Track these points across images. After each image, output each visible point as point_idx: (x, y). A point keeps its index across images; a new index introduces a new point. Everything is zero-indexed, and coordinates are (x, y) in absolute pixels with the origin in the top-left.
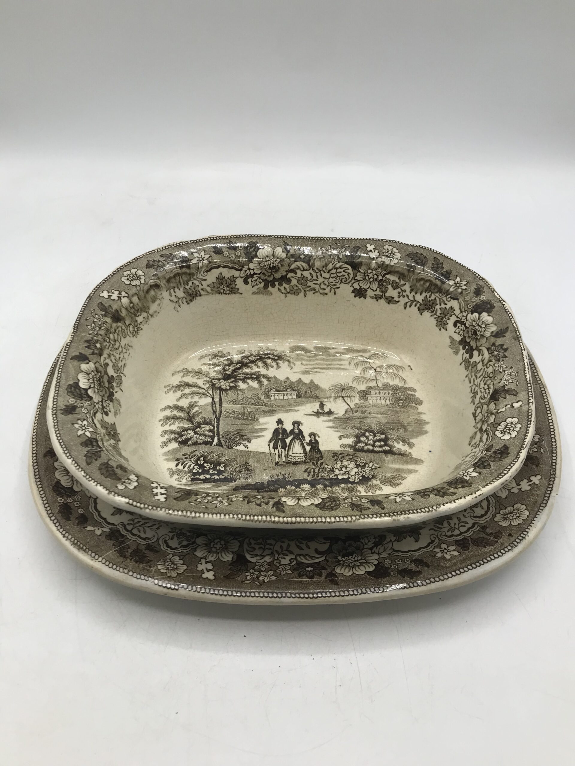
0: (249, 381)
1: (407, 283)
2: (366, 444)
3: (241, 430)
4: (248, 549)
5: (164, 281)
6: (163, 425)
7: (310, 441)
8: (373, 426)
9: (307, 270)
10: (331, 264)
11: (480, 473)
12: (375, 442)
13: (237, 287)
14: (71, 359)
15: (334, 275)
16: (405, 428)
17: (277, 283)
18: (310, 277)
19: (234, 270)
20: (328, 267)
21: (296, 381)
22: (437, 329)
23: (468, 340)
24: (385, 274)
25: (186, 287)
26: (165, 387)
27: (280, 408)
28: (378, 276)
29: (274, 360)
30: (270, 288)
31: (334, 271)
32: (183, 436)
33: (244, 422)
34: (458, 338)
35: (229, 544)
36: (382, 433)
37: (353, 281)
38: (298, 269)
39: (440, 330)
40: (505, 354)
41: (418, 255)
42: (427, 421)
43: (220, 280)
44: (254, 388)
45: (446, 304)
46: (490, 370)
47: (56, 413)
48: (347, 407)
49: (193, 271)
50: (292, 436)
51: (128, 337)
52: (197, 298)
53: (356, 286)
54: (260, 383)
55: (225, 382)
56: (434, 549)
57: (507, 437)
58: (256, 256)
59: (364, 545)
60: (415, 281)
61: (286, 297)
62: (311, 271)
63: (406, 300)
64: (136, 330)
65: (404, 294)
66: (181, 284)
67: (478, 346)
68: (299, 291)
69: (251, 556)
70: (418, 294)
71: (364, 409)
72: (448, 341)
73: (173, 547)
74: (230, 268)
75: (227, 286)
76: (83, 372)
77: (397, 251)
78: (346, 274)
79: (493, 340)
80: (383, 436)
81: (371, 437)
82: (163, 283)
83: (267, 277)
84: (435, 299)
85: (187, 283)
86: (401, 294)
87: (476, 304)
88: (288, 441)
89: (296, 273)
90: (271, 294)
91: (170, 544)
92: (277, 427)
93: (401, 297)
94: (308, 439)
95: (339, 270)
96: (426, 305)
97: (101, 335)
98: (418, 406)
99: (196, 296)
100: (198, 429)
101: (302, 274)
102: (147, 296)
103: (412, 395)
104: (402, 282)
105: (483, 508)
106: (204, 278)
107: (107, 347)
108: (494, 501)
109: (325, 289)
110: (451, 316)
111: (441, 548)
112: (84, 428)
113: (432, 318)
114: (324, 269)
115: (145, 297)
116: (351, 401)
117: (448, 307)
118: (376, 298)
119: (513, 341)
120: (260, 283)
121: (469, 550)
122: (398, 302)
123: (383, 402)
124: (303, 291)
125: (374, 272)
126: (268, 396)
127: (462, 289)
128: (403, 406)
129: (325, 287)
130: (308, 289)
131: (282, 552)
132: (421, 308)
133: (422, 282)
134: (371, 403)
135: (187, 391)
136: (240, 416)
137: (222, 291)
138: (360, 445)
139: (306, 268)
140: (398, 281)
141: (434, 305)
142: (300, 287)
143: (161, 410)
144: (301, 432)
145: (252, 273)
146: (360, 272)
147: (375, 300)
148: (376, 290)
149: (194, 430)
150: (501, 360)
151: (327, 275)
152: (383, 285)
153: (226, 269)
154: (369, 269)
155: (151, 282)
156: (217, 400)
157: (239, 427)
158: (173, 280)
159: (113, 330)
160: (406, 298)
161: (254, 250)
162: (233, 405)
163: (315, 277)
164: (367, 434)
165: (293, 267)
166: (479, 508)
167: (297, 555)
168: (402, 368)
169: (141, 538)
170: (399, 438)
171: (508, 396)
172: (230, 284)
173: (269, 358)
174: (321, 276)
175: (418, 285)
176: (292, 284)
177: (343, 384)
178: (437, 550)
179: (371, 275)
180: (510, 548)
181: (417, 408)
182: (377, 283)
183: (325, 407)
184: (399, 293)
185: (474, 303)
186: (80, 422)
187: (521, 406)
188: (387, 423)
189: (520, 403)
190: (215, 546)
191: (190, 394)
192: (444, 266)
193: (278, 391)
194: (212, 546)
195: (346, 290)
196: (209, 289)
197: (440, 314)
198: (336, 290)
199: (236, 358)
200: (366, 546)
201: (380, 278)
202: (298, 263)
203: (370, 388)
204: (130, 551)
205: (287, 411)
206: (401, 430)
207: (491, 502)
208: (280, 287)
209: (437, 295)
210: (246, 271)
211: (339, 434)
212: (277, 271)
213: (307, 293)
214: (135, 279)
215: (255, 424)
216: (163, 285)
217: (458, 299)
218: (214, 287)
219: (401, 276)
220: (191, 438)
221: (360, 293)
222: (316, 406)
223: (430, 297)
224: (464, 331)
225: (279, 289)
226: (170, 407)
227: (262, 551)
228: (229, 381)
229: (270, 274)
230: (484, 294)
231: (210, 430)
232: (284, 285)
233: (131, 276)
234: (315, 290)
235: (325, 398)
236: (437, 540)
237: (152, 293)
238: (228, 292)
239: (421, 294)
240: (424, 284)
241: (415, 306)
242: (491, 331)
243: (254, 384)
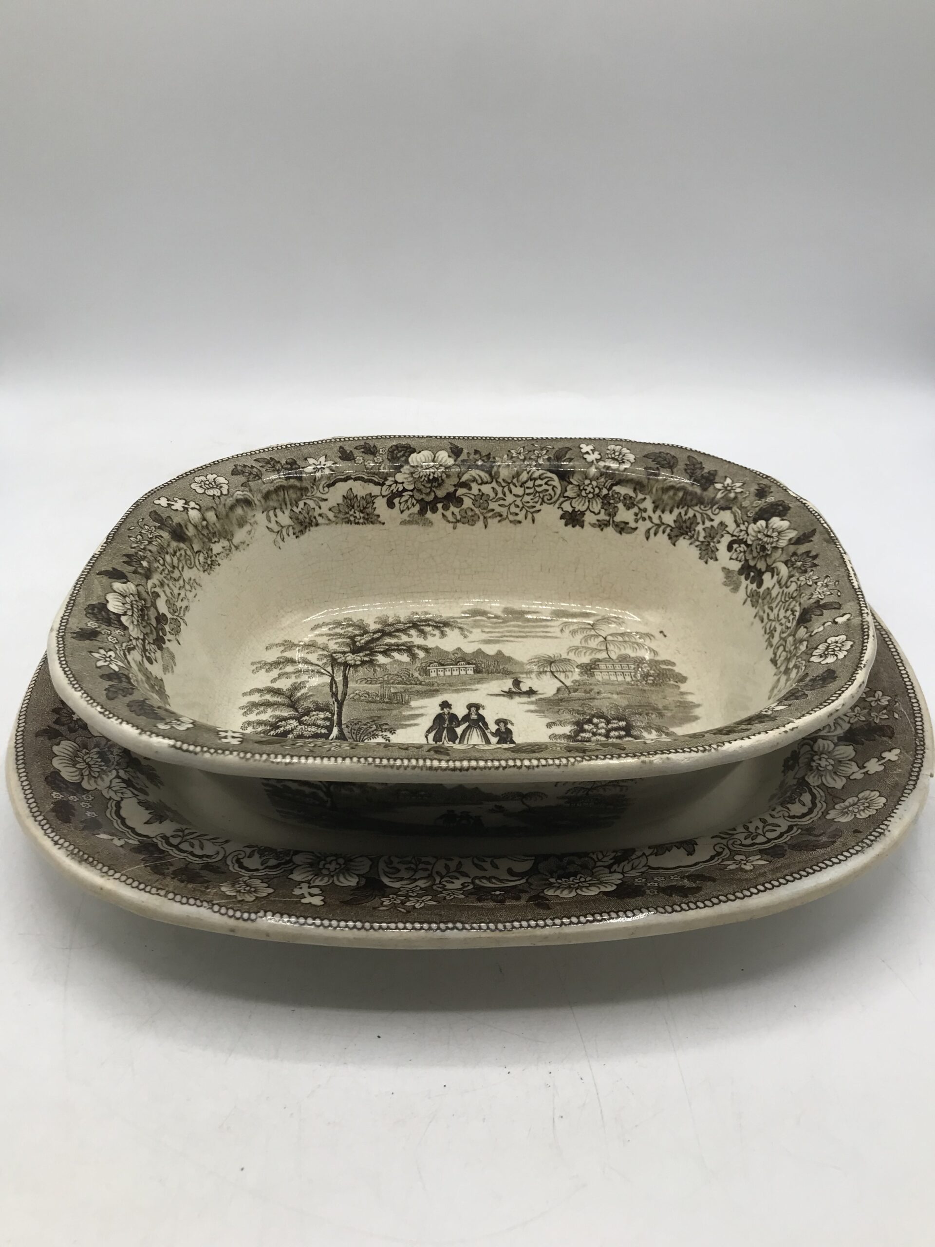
0: (396, 655)
1: (648, 497)
2: (594, 734)
3: (379, 717)
4: (387, 870)
5: (259, 496)
6: (245, 714)
7: (498, 730)
8: (604, 710)
9: (487, 483)
10: (525, 472)
11: (790, 705)
12: (609, 731)
13: (376, 512)
14: (98, 574)
15: (531, 491)
16: (659, 713)
17: (440, 505)
18: (492, 495)
19: (371, 485)
20: (521, 477)
21: (474, 652)
22: (702, 562)
23: (752, 563)
24: (613, 485)
25: (295, 509)
26: (253, 664)
27: (445, 687)
28: (600, 489)
29: (437, 627)
30: (429, 514)
31: (530, 484)
32: (278, 727)
33: (385, 706)
34: (736, 566)
35: (353, 863)
36: (620, 719)
37: (562, 499)
38: (473, 481)
39: (706, 563)
40: (815, 562)
41: (662, 455)
42: (697, 703)
43: (350, 500)
44: (403, 663)
45: (712, 520)
46: (793, 587)
47: (63, 636)
48: (560, 684)
49: (305, 484)
50: (467, 724)
51: (195, 568)
52: (311, 528)
53: (567, 507)
54: (414, 656)
55: (353, 656)
56: (722, 862)
57: (830, 660)
58: (407, 462)
59: (595, 862)
60: (660, 492)
61: (455, 528)
62: (494, 484)
63: (648, 524)
64: (209, 562)
65: (644, 515)
66: (286, 504)
67: (769, 564)
68: (476, 518)
69: (392, 880)
70: (667, 513)
71: (588, 689)
72: (721, 575)
73: (252, 867)
74: (365, 481)
75: (361, 511)
76: (115, 592)
77: (628, 451)
78: (550, 488)
79: (792, 548)
80: (623, 724)
81: (603, 725)
82: (257, 498)
83: (423, 496)
84: (695, 516)
85: (297, 503)
86: (639, 516)
87: (760, 510)
88: (459, 730)
89: (470, 489)
90: (431, 523)
91: (245, 864)
92: (442, 712)
93: (640, 521)
94: (493, 728)
95: (538, 482)
96: (680, 528)
97: (150, 551)
98: (679, 684)
99: (310, 524)
100: (306, 718)
101: (480, 490)
102: (231, 514)
103: (669, 670)
104: (640, 496)
105: (804, 805)
106: (324, 497)
107: (159, 570)
108: (823, 794)
109: (517, 514)
110: (722, 536)
111: (735, 860)
112: (108, 659)
113: (693, 546)
114: (515, 481)
115: (227, 515)
116: (567, 677)
117: (715, 524)
118: (600, 526)
119: (825, 544)
120: (413, 505)
121: (786, 857)
122: (636, 529)
123: (620, 678)
124: (482, 518)
125: (594, 483)
126: (426, 672)
127: (736, 493)
128: (653, 684)
129: (517, 510)
130: (490, 514)
131: (447, 873)
132: (673, 534)
133: (671, 493)
134: (600, 679)
135: (289, 669)
136: (378, 699)
137: (352, 519)
138: (583, 735)
139: (485, 480)
140: (633, 495)
141: (693, 526)
142: (477, 511)
143: (244, 694)
144: (481, 718)
145: (401, 489)
146: (571, 483)
147: (598, 529)
148: (599, 513)
149: (298, 719)
150: (809, 570)
151: (519, 491)
152: (610, 504)
153: (359, 482)
154: (586, 478)
155: (239, 494)
156: (339, 678)
157: (377, 713)
158: (274, 496)
159: (171, 550)
160: (648, 521)
161: (403, 455)
162: (366, 685)
163: (500, 495)
164: (595, 720)
165: (465, 478)
166: (798, 805)
167: (476, 878)
168: (649, 636)
169: (194, 855)
170: (650, 727)
171: (824, 611)
172: (365, 508)
173: (429, 625)
174: (511, 492)
175: (665, 497)
176: (464, 506)
177: (552, 656)
178: (728, 863)
179: (589, 489)
180: (858, 848)
181: (679, 687)
182: (599, 501)
183: (521, 685)
184: (636, 514)
185: (757, 509)
186: (102, 651)
187: (848, 620)
188: (628, 706)
189: (847, 617)
190: (327, 866)
191: (295, 673)
192: (704, 466)
193: (443, 665)
194: (321, 866)
195: (550, 514)
196: (331, 515)
197: (705, 538)
198: (535, 515)
199: (373, 627)
200: (599, 864)
201: (605, 491)
202: (474, 473)
203: (599, 660)
204: (172, 869)
205: (457, 691)
206: (654, 716)
207: (818, 795)
208: (445, 513)
209: (697, 508)
210: (390, 486)
211: (548, 721)
212: (440, 485)
213: (489, 520)
214: (212, 488)
215: (403, 708)
216: (257, 502)
217: (730, 508)
218: (340, 511)
219: (637, 487)
220: (292, 730)
221: (573, 519)
222: (507, 684)
223: (686, 514)
224: (745, 552)
225: (443, 514)
226: (259, 691)
227: (411, 873)
228: (361, 654)
229: (428, 490)
230: (771, 494)
231: (325, 719)
232: (452, 508)
233: (207, 483)
234: (501, 516)
235: (522, 673)
236: (727, 851)
237: (239, 511)
238: (361, 521)
239: (671, 512)
240: (675, 494)
241: (664, 532)
242: (788, 538)
243: (405, 658)
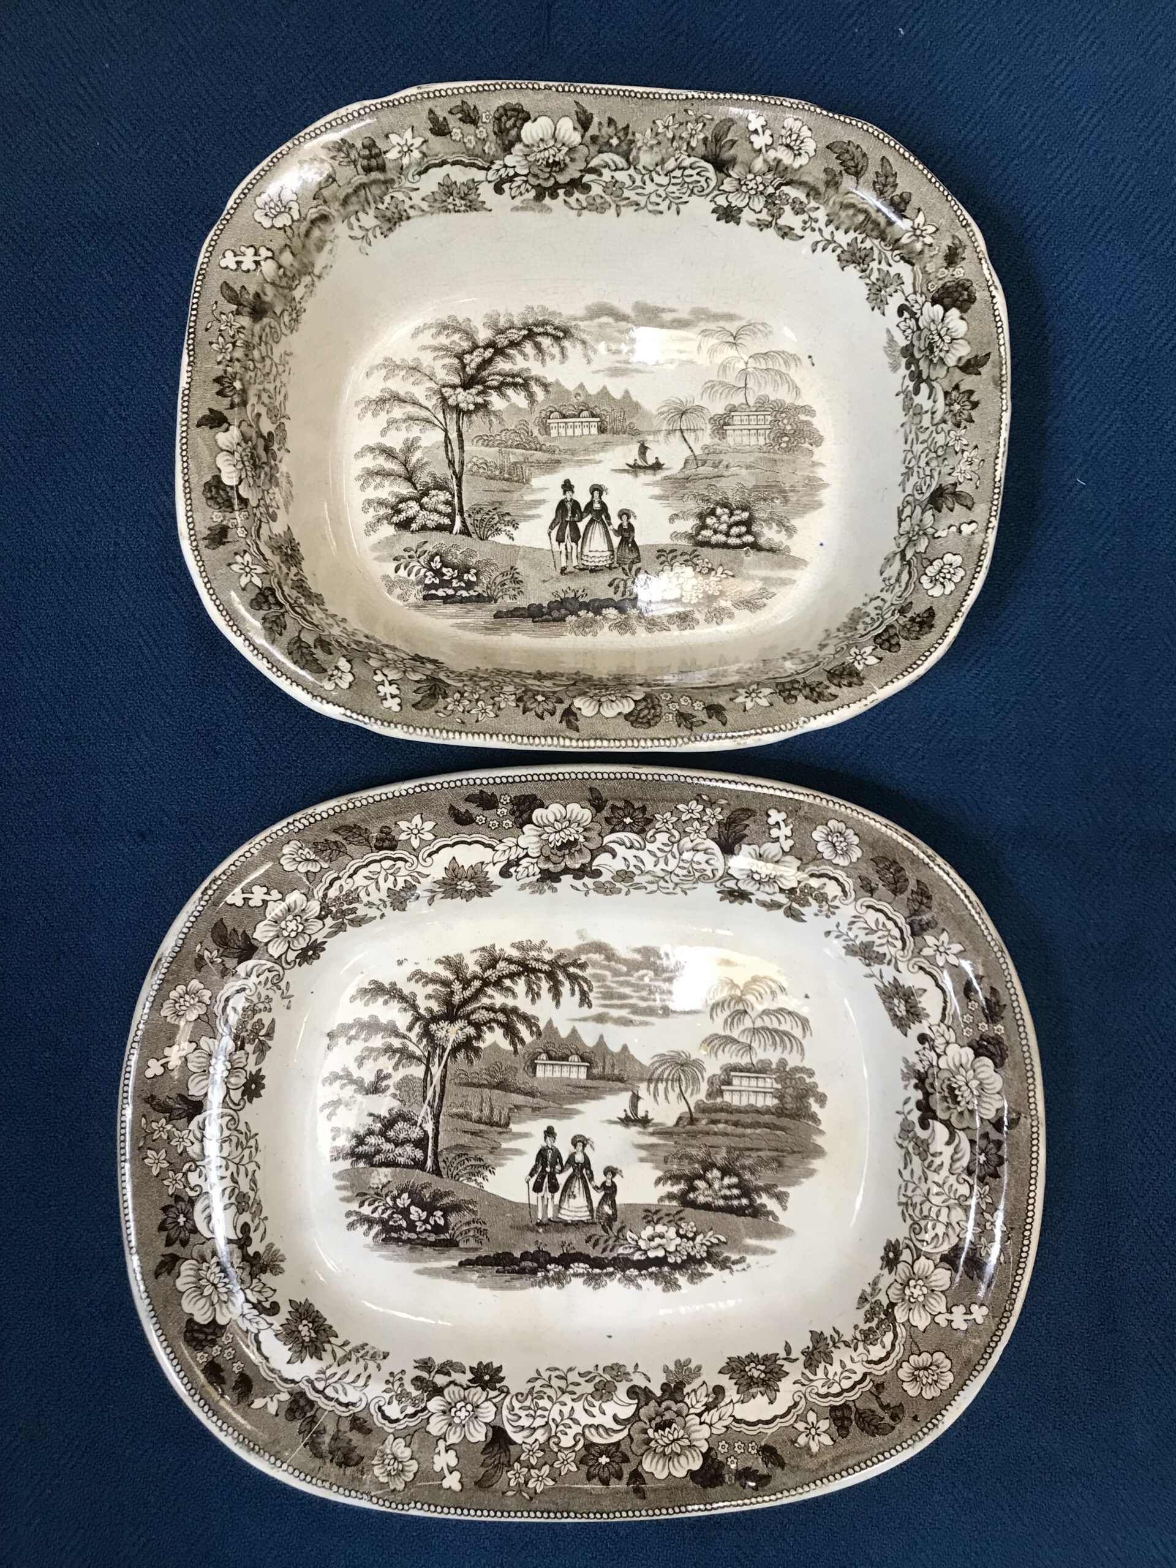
0: (510, 392)
1: (822, 207)
2: (716, 532)
3: (500, 503)
5: (337, 205)
6: (363, 488)
7: (621, 526)
8: (730, 494)
9: (622, 169)
10: (673, 159)
11: (881, 659)
12: (730, 527)
13: (481, 199)
14: (198, 426)
15: (679, 181)
16: (785, 497)
17: (561, 192)
18: (628, 183)
19: (474, 170)
20: (666, 165)
21: (598, 394)
22: (868, 306)
23: (917, 355)
24: (781, 185)
25: (380, 206)
26: (357, 404)
27: (567, 457)
28: (765, 187)
29: (557, 339)
30: (547, 200)
31: (678, 173)
32: (399, 512)
33: (504, 485)
34: (903, 342)
36: (744, 510)
37: (716, 192)
38: (605, 167)
39: (873, 309)
40: (973, 413)
41: (851, 148)
42: (826, 481)
43: (448, 188)
44: (520, 409)
45: (890, 265)
46: (941, 439)
47: (197, 546)
48: (688, 453)
49: (391, 174)
50: (590, 517)
51: (283, 337)
52: (402, 223)
53: (722, 201)
54: (531, 396)
55: (465, 394)
57: (937, 591)
58: (519, 139)
60: (837, 207)
61: (579, 215)
62: (632, 171)
63: (817, 236)
64: (294, 316)
65: (814, 225)
66: (369, 204)
67: (933, 378)
68: (606, 206)
70: (841, 232)
71: (717, 458)
72: (884, 339)
74: (466, 165)
75: (462, 198)
76: (222, 450)
77: (809, 134)
78: (703, 180)
79: (958, 375)
80: (745, 515)
81: (725, 518)
82: (334, 209)
83: (540, 181)
84: (872, 249)
85: (381, 198)
86: (808, 225)
87: (943, 286)
88: (582, 526)
89: (601, 175)
90: (549, 210)
92: (563, 497)
93: (809, 230)
94: (616, 522)
95: (688, 172)
96: (853, 254)
97: (238, 360)
98: (814, 448)
99: (400, 219)
100: (425, 500)
101: (613, 177)
102: (307, 242)
103: (808, 423)
104: (813, 204)
106: (415, 186)
107: (252, 381)
109: (658, 204)
110: (896, 291)
112: (248, 570)
113: (863, 282)
114: (658, 168)
115: (304, 246)
116: (697, 439)
117: (893, 271)
118: (759, 226)
119: (991, 387)
120: (527, 191)
122: (802, 237)
123: (753, 441)
124: (614, 206)
125: (759, 179)
126: (546, 429)
127: (925, 244)
128: (788, 450)
129: (659, 200)
130: (625, 202)
132: (843, 257)
133: (851, 212)
134: (732, 443)
135: (398, 412)
136: (497, 473)
137: (451, 207)
138: (704, 533)
139: (620, 166)
140: (805, 201)
141: (868, 259)
142: (608, 198)
143: (357, 456)
144: (604, 507)
145: (512, 173)
146: (730, 176)
147: (757, 229)
148: (760, 212)
149: (418, 500)
150: (962, 426)
151: (664, 180)
152: (775, 204)
153: (458, 167)
154: (750, 172)
155: (313, 214)
156: (453, 435)
157: (498, 497)
158: (354, 199)
159: (256, 340)
160: (817, 232)
161: (514, 126)
162: (483, 448)
163: (638, 183)
164: (719, 511)
165: (592, 164)
168: (795, 358)
170: (772, 519)
171: (957, 507)
172: (466, 195)
173: (546, 334)
174: (652, 180)
175: (843, 214)
176: (592, 193)
177: (684, 401)
179: (752, 184)
181: (811, 452)
182: (762, 199)
183: (648, 452)
184: (805, 222)
185: (941, 283)
186: (238, 558)
187: (973, 533)
188: (756, 488)
189: (974, 525)
191: (405, 421)
192: (898, 181)
193: (564, 417)
195: (700, 208)
196: (425, 205)
197: (878, 280)
198: (681, 206)
199: (483, 335)
201: (770, 190)
202: (607, 157)
203: (734, 409)
205: (580, 463)
206: (778, 502)
208: (567, 199)
209: (877, 242)
210: (498, 170)
211: (671, 511)
212: (561, 170)
213: (623, 209)
214: (280, 213)
215: (524, 490)
216: (335, 213)
217: (913, 264)
218: (436, 200)
219: (812, 193)
220: (414, 518)
221: (728, 214)
223: (862, 242)
224: (913, 332)
225: (565, 201)
226: (371, 449)
228: (474, 391)
229: (547, 175)
230: (963, 263)
231: (447, 503)
232: (577, 195)
233: (272, 205)
234: (638, 204)
235: (649, 433)
237: (316, 233)
238: (463, 208)
239: (846, 232)
240: (854, 215)
241: (833, 251)
242: (959, 355)
243: (518, 398)
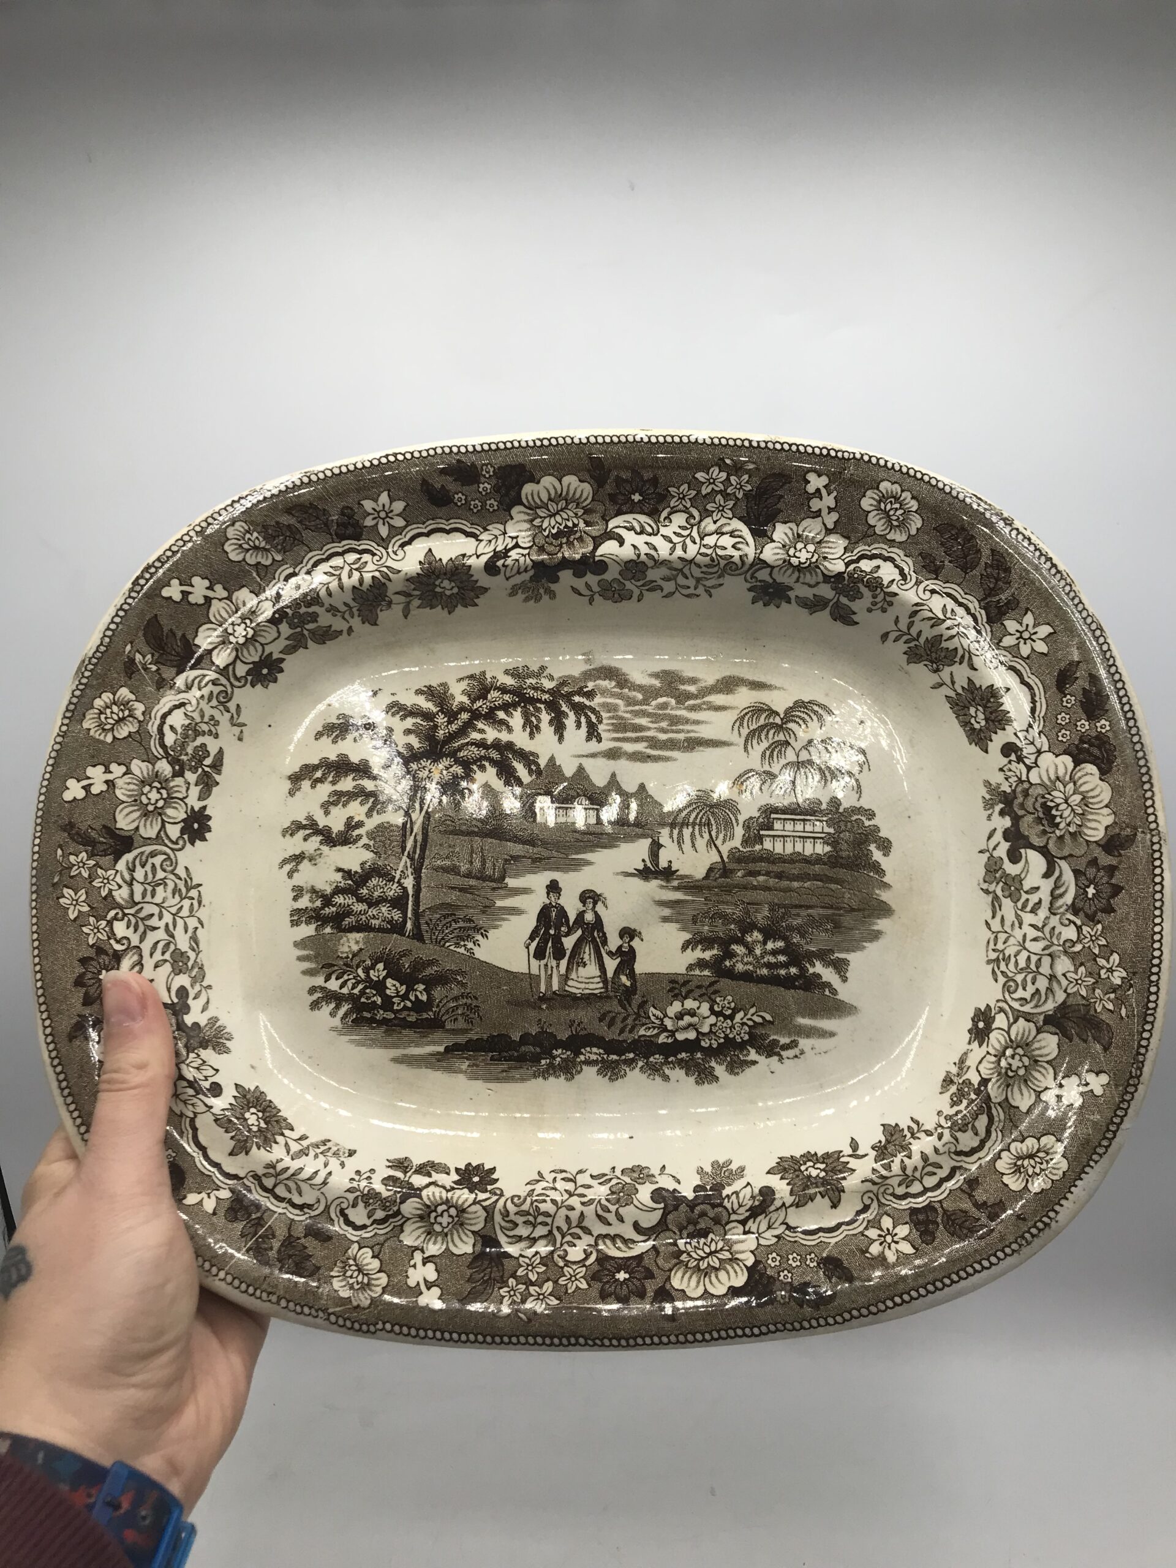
4: (503, 1224)
35: (466, 1215)
56: (866, 1228)
59: (730, 1215)
69: (510, 1240)
73: (359, 1223)
91: (352, 1218)
105: (976, 1134)
108: (1002, 1117)
111: (881, 1229)
121: (936, 1243)
131: (569, 1229)
166: (970, 1133)
167: (599, 1236)
169: (294, 1206)
178: (873, 1233)
180: (1015, 1246)
190: (439, 1219)
194: (432, 1220)
200: (733, 1217)
204: (276, 1244)
207: (996, 1119)
227: (530, 1229)
236: (875, 1205)
